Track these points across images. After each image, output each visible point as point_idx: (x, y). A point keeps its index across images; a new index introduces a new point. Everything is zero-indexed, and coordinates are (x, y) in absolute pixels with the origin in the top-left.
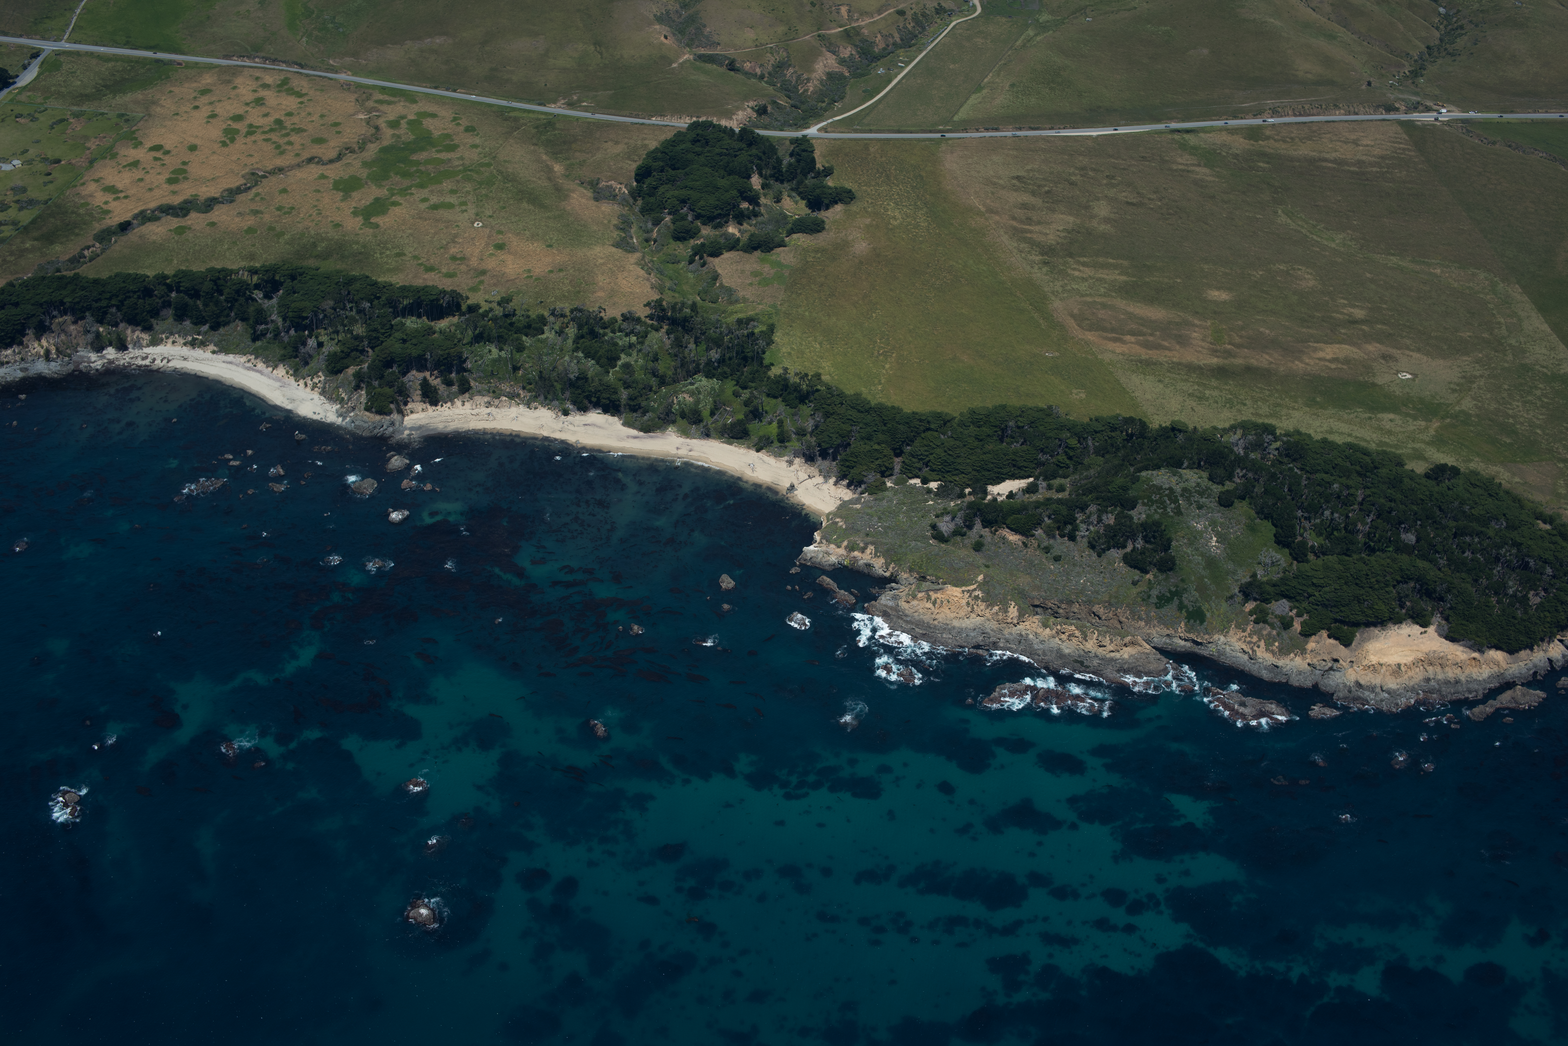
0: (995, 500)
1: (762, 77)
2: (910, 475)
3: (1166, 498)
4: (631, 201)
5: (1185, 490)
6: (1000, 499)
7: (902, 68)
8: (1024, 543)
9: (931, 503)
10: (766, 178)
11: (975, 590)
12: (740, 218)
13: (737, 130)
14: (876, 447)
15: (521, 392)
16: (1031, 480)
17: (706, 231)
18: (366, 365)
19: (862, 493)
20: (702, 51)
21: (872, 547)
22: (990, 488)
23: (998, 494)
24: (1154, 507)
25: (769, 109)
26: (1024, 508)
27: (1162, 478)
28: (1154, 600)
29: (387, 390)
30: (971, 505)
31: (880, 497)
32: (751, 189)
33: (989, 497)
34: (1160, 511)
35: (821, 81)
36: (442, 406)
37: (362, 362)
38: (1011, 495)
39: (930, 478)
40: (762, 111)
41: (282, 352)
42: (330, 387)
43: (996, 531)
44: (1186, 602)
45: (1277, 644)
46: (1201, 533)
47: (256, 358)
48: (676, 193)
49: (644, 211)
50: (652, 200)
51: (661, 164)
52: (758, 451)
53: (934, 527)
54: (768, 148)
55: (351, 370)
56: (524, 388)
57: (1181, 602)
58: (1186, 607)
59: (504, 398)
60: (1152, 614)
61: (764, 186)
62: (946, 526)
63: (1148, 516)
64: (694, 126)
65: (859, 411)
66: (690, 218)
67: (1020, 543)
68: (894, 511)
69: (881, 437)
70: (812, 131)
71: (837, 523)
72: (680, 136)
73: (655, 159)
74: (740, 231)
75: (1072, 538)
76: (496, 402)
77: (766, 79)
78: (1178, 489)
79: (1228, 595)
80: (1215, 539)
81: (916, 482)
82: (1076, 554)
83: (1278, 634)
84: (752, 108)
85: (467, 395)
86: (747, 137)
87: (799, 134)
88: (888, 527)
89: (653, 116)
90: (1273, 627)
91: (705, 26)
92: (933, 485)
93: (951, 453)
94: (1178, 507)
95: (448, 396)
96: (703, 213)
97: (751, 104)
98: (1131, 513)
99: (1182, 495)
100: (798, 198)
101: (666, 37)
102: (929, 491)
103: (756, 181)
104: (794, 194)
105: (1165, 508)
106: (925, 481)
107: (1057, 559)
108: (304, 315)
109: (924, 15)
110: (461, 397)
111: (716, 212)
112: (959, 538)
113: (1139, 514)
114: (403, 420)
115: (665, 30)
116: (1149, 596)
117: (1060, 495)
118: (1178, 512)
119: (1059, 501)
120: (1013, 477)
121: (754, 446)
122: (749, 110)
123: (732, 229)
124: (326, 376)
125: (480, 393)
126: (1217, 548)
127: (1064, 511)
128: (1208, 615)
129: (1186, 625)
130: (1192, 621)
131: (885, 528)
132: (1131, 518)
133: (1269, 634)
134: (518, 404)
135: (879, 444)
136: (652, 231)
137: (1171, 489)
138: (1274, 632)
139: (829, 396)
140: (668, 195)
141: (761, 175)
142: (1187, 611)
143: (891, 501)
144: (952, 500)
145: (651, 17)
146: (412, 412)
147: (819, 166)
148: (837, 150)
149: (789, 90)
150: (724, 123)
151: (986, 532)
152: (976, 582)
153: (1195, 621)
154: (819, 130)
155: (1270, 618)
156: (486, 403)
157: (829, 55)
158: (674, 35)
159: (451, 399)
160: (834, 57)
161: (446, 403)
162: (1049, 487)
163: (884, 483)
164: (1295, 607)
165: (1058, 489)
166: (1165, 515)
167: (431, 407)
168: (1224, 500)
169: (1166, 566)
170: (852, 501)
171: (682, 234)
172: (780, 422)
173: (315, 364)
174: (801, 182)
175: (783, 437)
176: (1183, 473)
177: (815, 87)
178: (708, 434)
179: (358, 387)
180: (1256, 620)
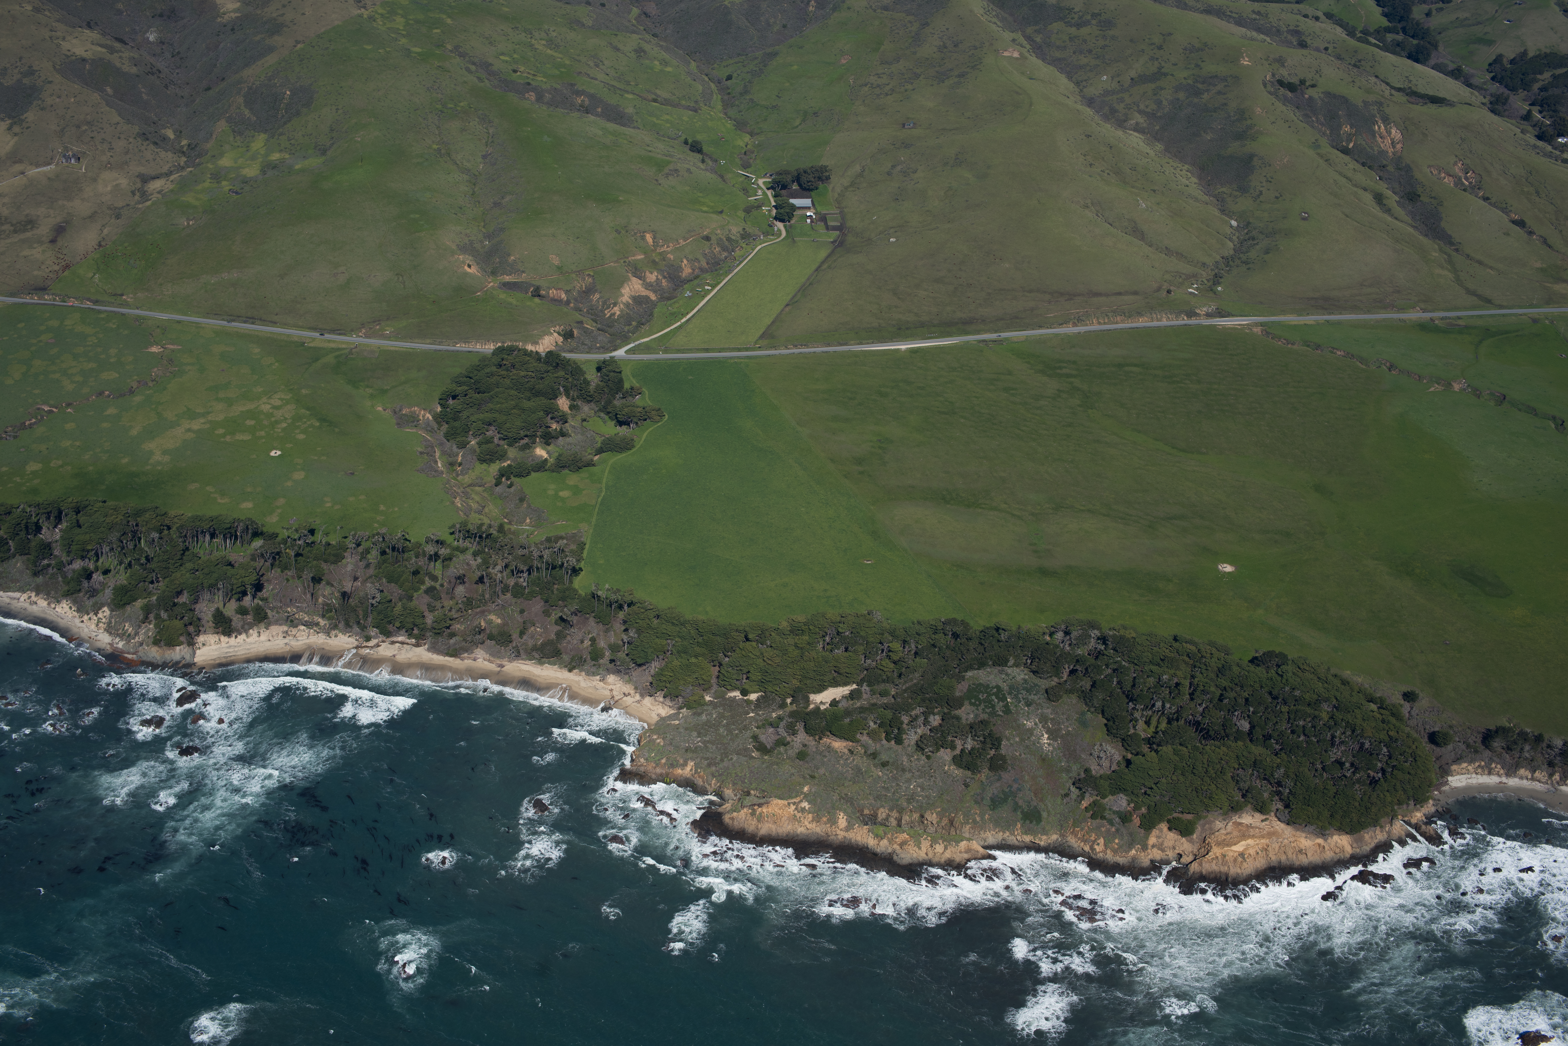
0: (818, 708)
1: (568, 303)
2: (729, 687)
3: (994, 697)
4: (436, 426)
5: (1011, 688)
6: (822, 707)
7: (709, 291)
8: (850, 750)
9: (752, 715)
10: (573, 399)
11: (801, 801)
12: (548, 439)
13: (543, 355)
14: (693, 660)
15: (320, 620)
16: (855, 686)
17: (512, 452)
18: (155, 598)
19: (680, 708)
20: (507, 278)
21: (692, 764)
22: (812, 697)
23: (821, 703)
24: (982, 706)
25: (576, 332)
26: (847, 713)
27: (988, 676)
28: (987, 801)
29: (178, 624)
30: (792, 714)
31: (699, 711)
32: (558, 410)
33: (812, 706)
34: (988, 711)
35: (627, 305)
36: (236, 637)
37: (150, 594)
38: (834, 703)
39: (750, 689)
40: (568, 335)
41: (66, 588)
42: (116, 622)
43: (820, 739)
44: (1021, 803)
45: (1117, 841)
46: (1031, 731)
47: (37, 595)
48: (481, 416)
49: (449, 436)
50: (457, 424)
51: (466, 388)
52: (570, 671)
53: (755, 738)
54: (576, 370)
55: (139, 603)
56: (323, 616)
57: (1016, 803)
58: (1020, 807)
59: (302, 627)
60: (987, 816)
61: (572, 407)
62: (768, 737)
63: (976, 716)
64: (499, 351)
65: (673, 624)
66: (496, 440)
67: (846, 751)
68: (714, 725)
69: (698, 649)
70: (620, 353)
71: (654, 740)
72: (484, 361)
73: (460, 384)
74: (548, 453)
75: (899, 741)
76: (294, 631)
77: (572, 305)
78: (1005, 687)
79: (1063, 792)
80: (1046, 736)
81: (736, 694)
82: (905, 759)
83: (1117, 830)
84: (559, 333)
85: (262, 625)
86: (553, 359)
87: (607, 356)
88: (708, 742)
89: (457, 343)
90: (1111, 823)
91: (509, 255)
92: (753, 697)
93: (770, 662)
94: (1006, 706)
95: (243, 627)
96: (510, 435)
97: (557, 328)
98: (958, 712)
99: (1010, 694)
100: (606, 417)
101: (469, 266)
102: (749, 702)
103: (563, 403)
104: (602, 415)
105: (993, 707)
106: (744, 693)
107: (884, 764)
108: (89, 547)
109: (729, 239)
110: (255, 628)
111: (522, 433)
112: (782, 749)
113: (967, 713)
114: (194, 653)
115: (469, 259)
116: (982, 799)
117: (885, 700)
118: (1007, 710)
119: (886, 707)
120: (835, 684)
121: (566, 666)
122: (555, 334)
123: (541, 452)
124: (112, 610)
125: (277, 622)
126: (1049, 744)
127: (889, 714)
128: (1044, 815)
129: (1022, 826)
130: (1028, 822)
131: (704, 742)
132: (958, 718)
133: (1108, 831)
134: (318, 633)
135: (696, 657)
136: (457, 455)
137: (998, 687)
138: (1113, 829)
139: (642, 610)
140: (473, 418)
141: (568, 396)
142: (1022, 812)
143: (711, 714)
144: (774, 711)
145: (454, 247)
146: (204, 645)
147: (627, 386)
148: (646, 371)
149: (596, 315)
150: (530, 347)
151: (811, 741)
152: (802, 793)
153: (1031, 822)
154: (626, 352)
155: (1107, 814)
156: (283, 632)
157: (634, 279)
158: (478, 264)
159: (245, 629)
160: (640, 282)
161: (240, 634)
162: (873, 692)
163: (703, 697)
164: (1132, 801)
165: (883, 694)
166: (993, 714)
167: (224, 639)
168: (1051, 695)
169: (998, 765)
170: (670, 717)
171: (488, 456)
172: (593, 640)
173: (100, 598)
174: (609, 402)
175: (596, 655)
176: (1009, 671)
177: (621, 311)
178: (518, 656)
179: (145, 620)
180: (1093, 817)
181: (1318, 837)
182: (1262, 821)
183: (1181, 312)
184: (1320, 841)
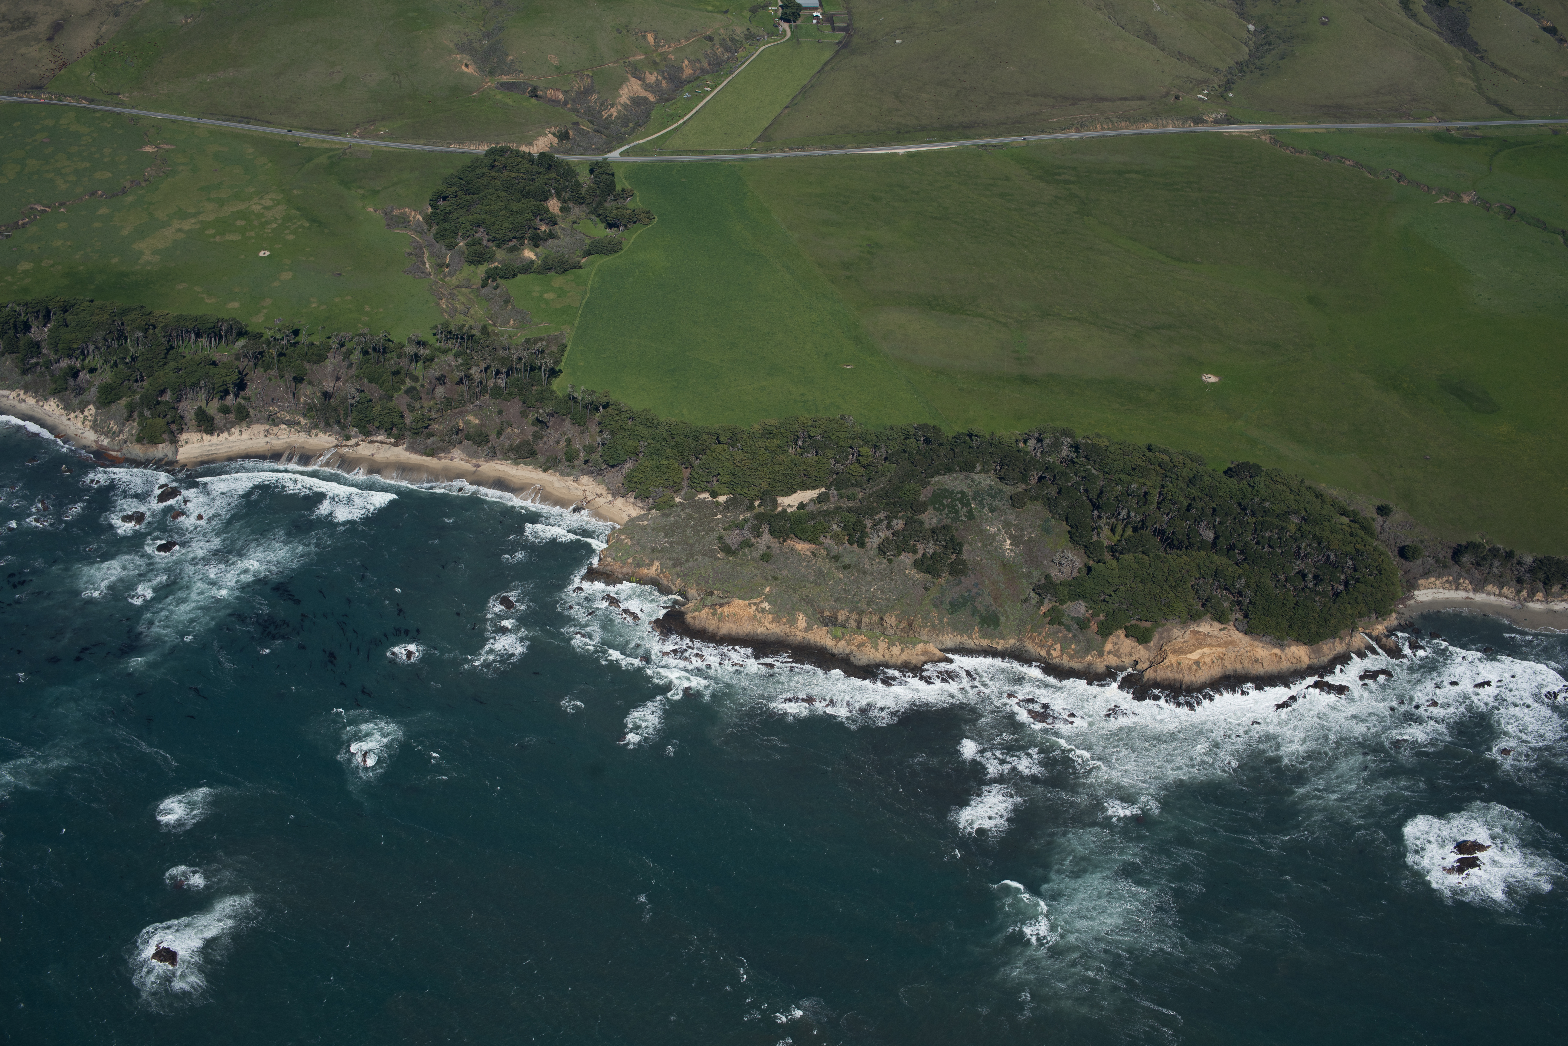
0: (784, 511)
1: (565, 103)
2: (699, 489)
3: (958, 503)
4: (426, 227)
5: (976, 493)
6: (789, 510)
7: (709, 93)
8: (812, 553)
9: (719, 516)
10: (565, 201)
11: (762, 602)
12: (537, 240)
13: (536, 156)
14: (664, 462)
15: (301, 419)
16: (823, 490)
17: (500, 254)
18: (138, 396)
19: (650, 509)
20: (505, 78)
21: (658, 564)
22: (780, 500)
23: (789, 505)
24: (946, 511)
25: (571, 133)
26: (812, 516)
27: (954, 482)
28: (946, 605)
29: (160, 422)
30: (758, 516)
31: (668, 512)
32: (547, 211)
33: (779, 509)
34: (951, 516)
35: (625, 106)
36: (218, 435)
37: (134, 392)
38: (801, 506)
39: (719, 492)
40: (563, 136)
41: (54, 386)
42: (101, 420)
43: (784, 541)
44: (979, 607)
45: (1073, 647)
46: (993, 537)
47: (25, 393)
48: (470, 217)
49: (439, 237)
50: (446, 225)
51: (457, 189)
52: (545, 471)
53: (721, 539)
54: (568, 172)
55: (124, 401)
56: (304, 416)
57: (975, 608)
58: (978, 611)
59: (284, 426)
60: (945, 620)
61: (562, 209)
62: (733, 538)
63: (939, 521)
64: (492, 151)
65: (647, 426)
66: (485, 242)
67: (809, 553)
68: (681, 526)
69: (669, 451)
70: (615, 155)
71: (622, 541)
72: (476, 162)
73: (450, 185)
74: (536, 254)
75: (861, 545)
76: (275, 430)
77: (569, 106)
78: (969, 492)
79: (1023, 598)
80: (1008, 542)
81: (706, 496)
82: (867, 562)
83: (1074, 636)
84: (554, 135)
85: (244, 424)
86: (546, 161)
87: (600, 158)
88: (675, 542)
89: (451, 144)
90: (1068, 629)
91: (507, 55)
92: (722, 499)
93: (739, 465)
94: (970, 511)
95: (225, 426)
96: (498, 236)
97: (553, 129)
98: (921, 517)
99: (974, 499)
100: (597, 220)
101: (467, 66)
102: (718, 504)
103: (554, 205)
104: (593, 217)
105: (957, 512)
106: (714, 495)
107: (846, 567)
108: (75, 346)
109: (732, 40)
110: (237, 426)
111: (511, 235)
112: (747, 550)
113: (930, 518)
114: (177, 451)
115: (466, 59)
116: (941, 603)
117: (851, 504)
118: (971, 516)
119: (850, 510)
120: (804, 487)
121: (541, 467)
122: (550, 136)
123: (529, 254)
124: (97, 408)
125: (259, 421)
126: (1011, 550)
127: (853, 518)
128: (1003, 619)
129: (980, 630)
130: (985, 626)
131: (671, 543)
132: (921, 523)
133: (1065, 636)
134: (299, 432)
135: (667, 458)
136: (446, 257)
137: (962, 492)
138: (1070, 635)
139: (617, 412)
140: (462, 220)
141: (559, 198)
142: (981, 617)
143: (679, 515)
144: (741, 513)
145: (452, 46)
146: (186, 443)
147: (619, 188)
148: (639, 174)
149: (593, 116)
150: (524, 149)
151: (775, 543)
152: (763, 593)
153: (989, 626)
154: (620, 154)
155: (1065, 620)
156: (265, 431)
157: (633, 80)
158: (476, 63)
159: (227, 428)
160: (639, 83)
161: (222, 432)
162: (841, 496)
163: (673, 498)
164: (1091, 608)
165: (851, 498)
166: (957, 519)
167: (206, 437)
168: (1016, 502)
169: (958, 569)
170: (639, 518)
171: (477, 258)
172: (568, 441)
173: (85, 396)
174: (600, 204)
175: (571, 456)
176: (975, 476)
177: (619, 112)
178: (494, 455)
179: (130, 417)
180: (1051, 623)
181: (1275, 647)
182: (1220, 630)
183: (1187, 119)
184: (1277, 651)
